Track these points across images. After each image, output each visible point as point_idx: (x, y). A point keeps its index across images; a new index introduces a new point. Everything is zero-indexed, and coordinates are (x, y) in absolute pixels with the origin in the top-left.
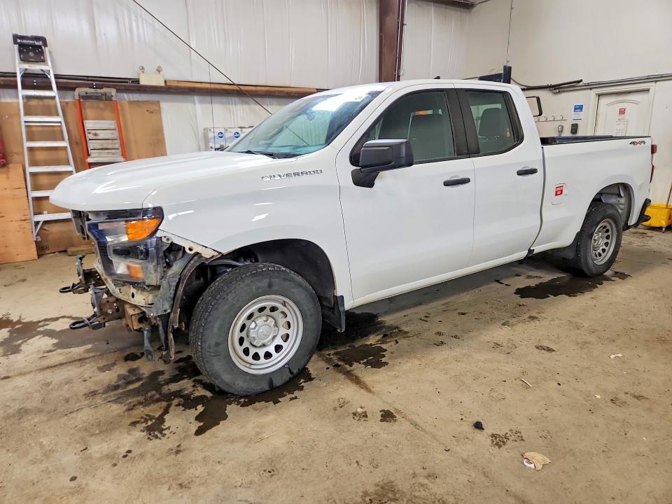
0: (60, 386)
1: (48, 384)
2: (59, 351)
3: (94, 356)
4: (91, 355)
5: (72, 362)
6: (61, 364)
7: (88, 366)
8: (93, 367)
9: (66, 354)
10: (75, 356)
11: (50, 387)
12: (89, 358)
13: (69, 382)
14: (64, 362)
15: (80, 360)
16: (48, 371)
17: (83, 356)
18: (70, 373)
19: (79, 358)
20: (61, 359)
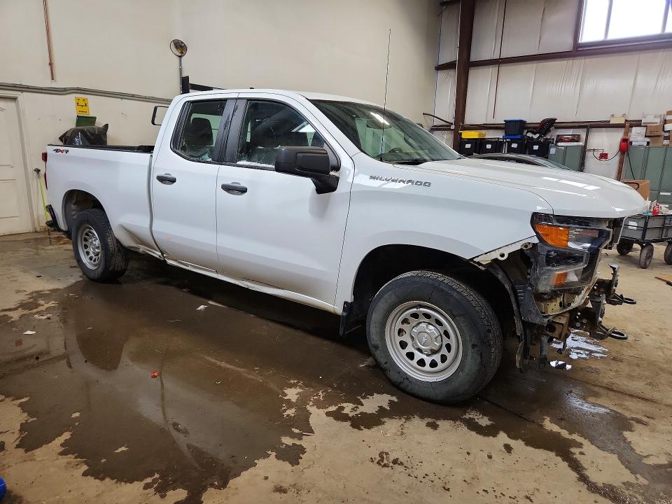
0: (640, 378)
1: (650, 384)
2: (628, 415)
3: (595, 385)
4: (596, 389)
5: (619, 392)
6: (631, 396)
7: (606, 381)
8: (602, 377)
9: (620, 405)
10: (612, 397)
11: (649, 381)
12: (601, 387)
13: (631, 377)
14: (628, 398)
15: (611, 390)
16: (647, 397)
17: (606, 391)
18: (626, 383)
19: (611, 393)
20: (630, 403)
